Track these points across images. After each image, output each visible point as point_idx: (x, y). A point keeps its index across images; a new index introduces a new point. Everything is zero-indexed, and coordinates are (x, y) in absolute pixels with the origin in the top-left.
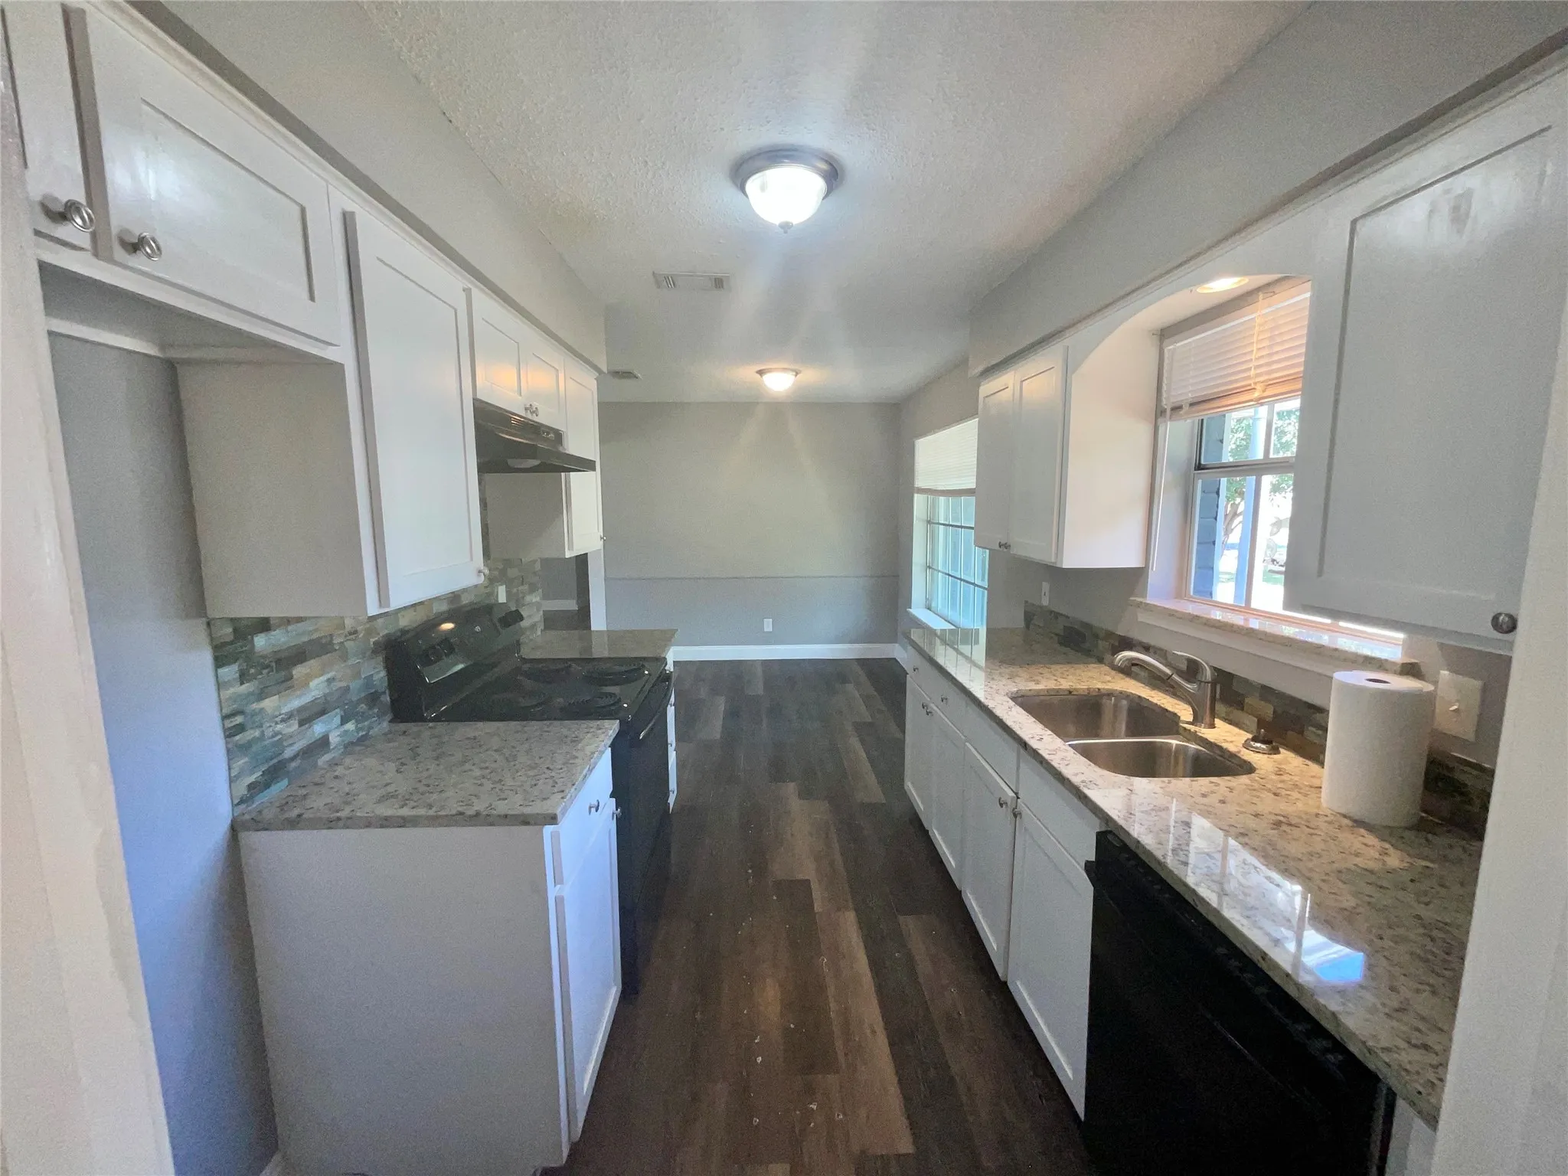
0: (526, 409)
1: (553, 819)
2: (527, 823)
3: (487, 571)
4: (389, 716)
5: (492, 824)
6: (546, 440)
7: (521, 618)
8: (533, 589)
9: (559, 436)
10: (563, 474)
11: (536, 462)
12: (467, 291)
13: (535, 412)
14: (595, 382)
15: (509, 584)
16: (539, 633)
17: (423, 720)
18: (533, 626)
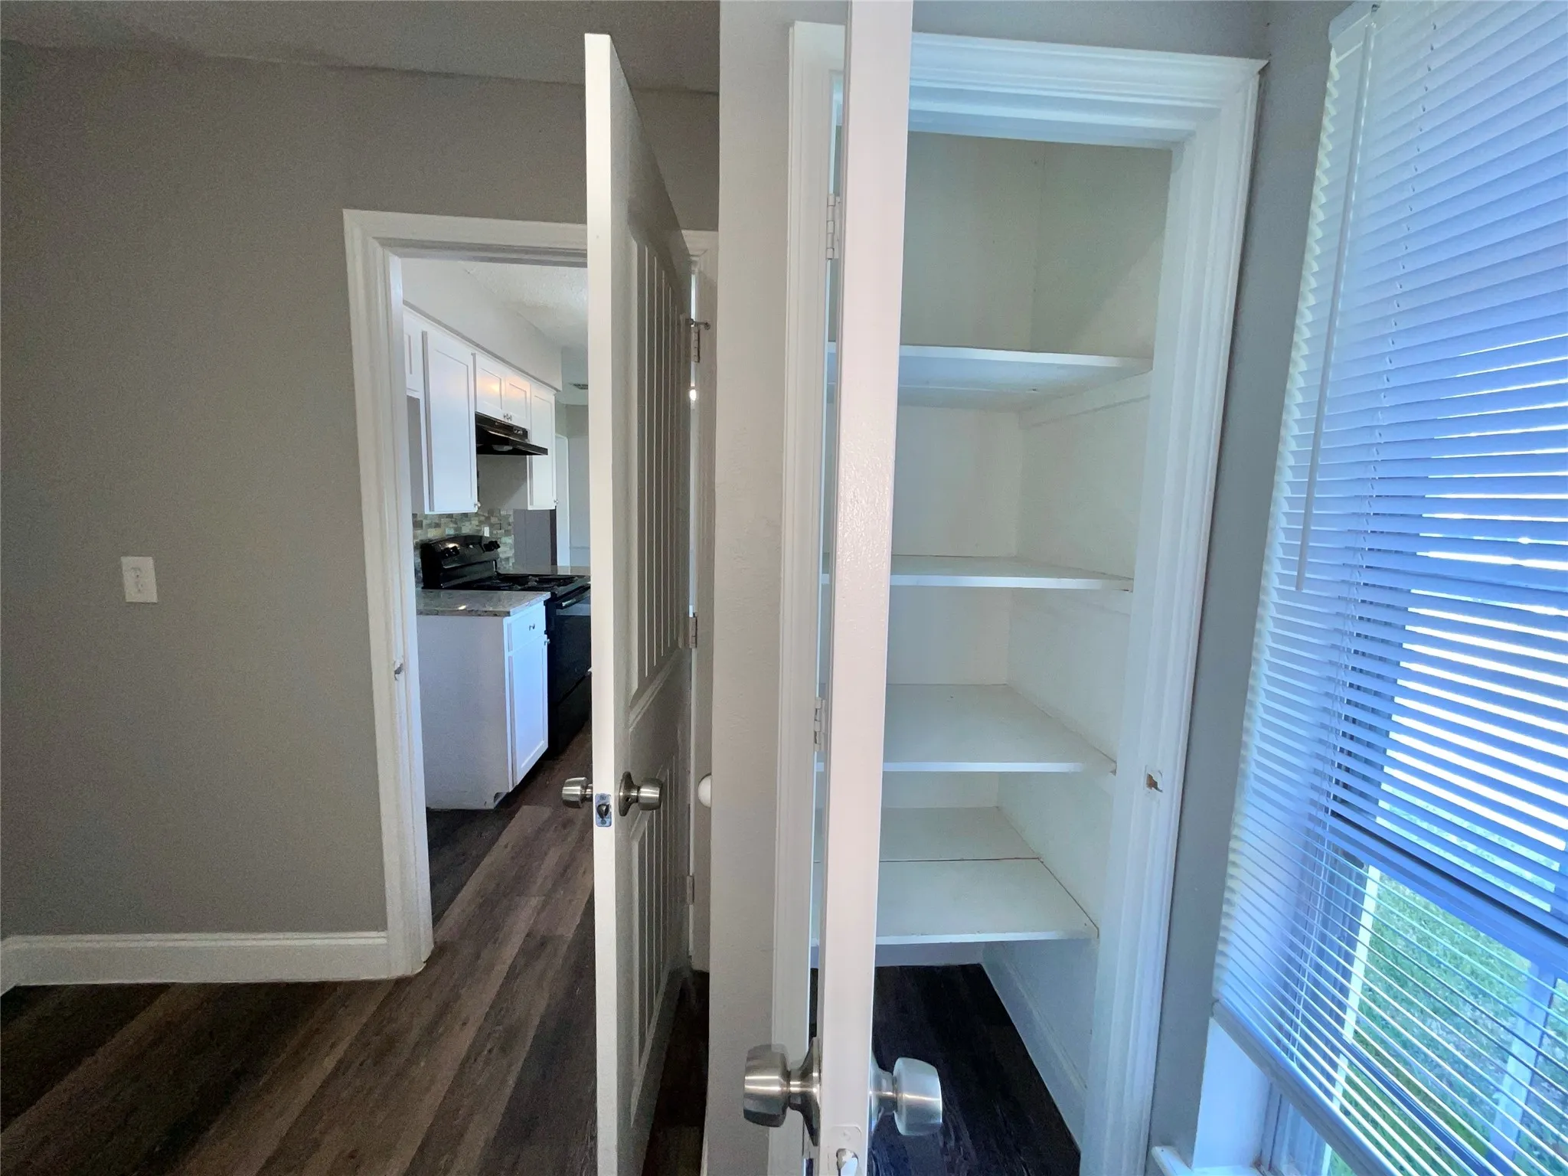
0: (505, 417)
1: (508, 614)
2: (496, 615)
3: (479, 505)
4: (422, 585)
5: (480, 615)
6: (517, 435)
7: (499, 547)
8: (507, 533)
9: (525, 433)
10: (528, 456)
11: (509, 448)
12: (474, 355)
13: (510, 418)
14: (554, 397)
15: (491, 526)
16: (511, 564)
17: (441, 588)
18: (507, 559)
